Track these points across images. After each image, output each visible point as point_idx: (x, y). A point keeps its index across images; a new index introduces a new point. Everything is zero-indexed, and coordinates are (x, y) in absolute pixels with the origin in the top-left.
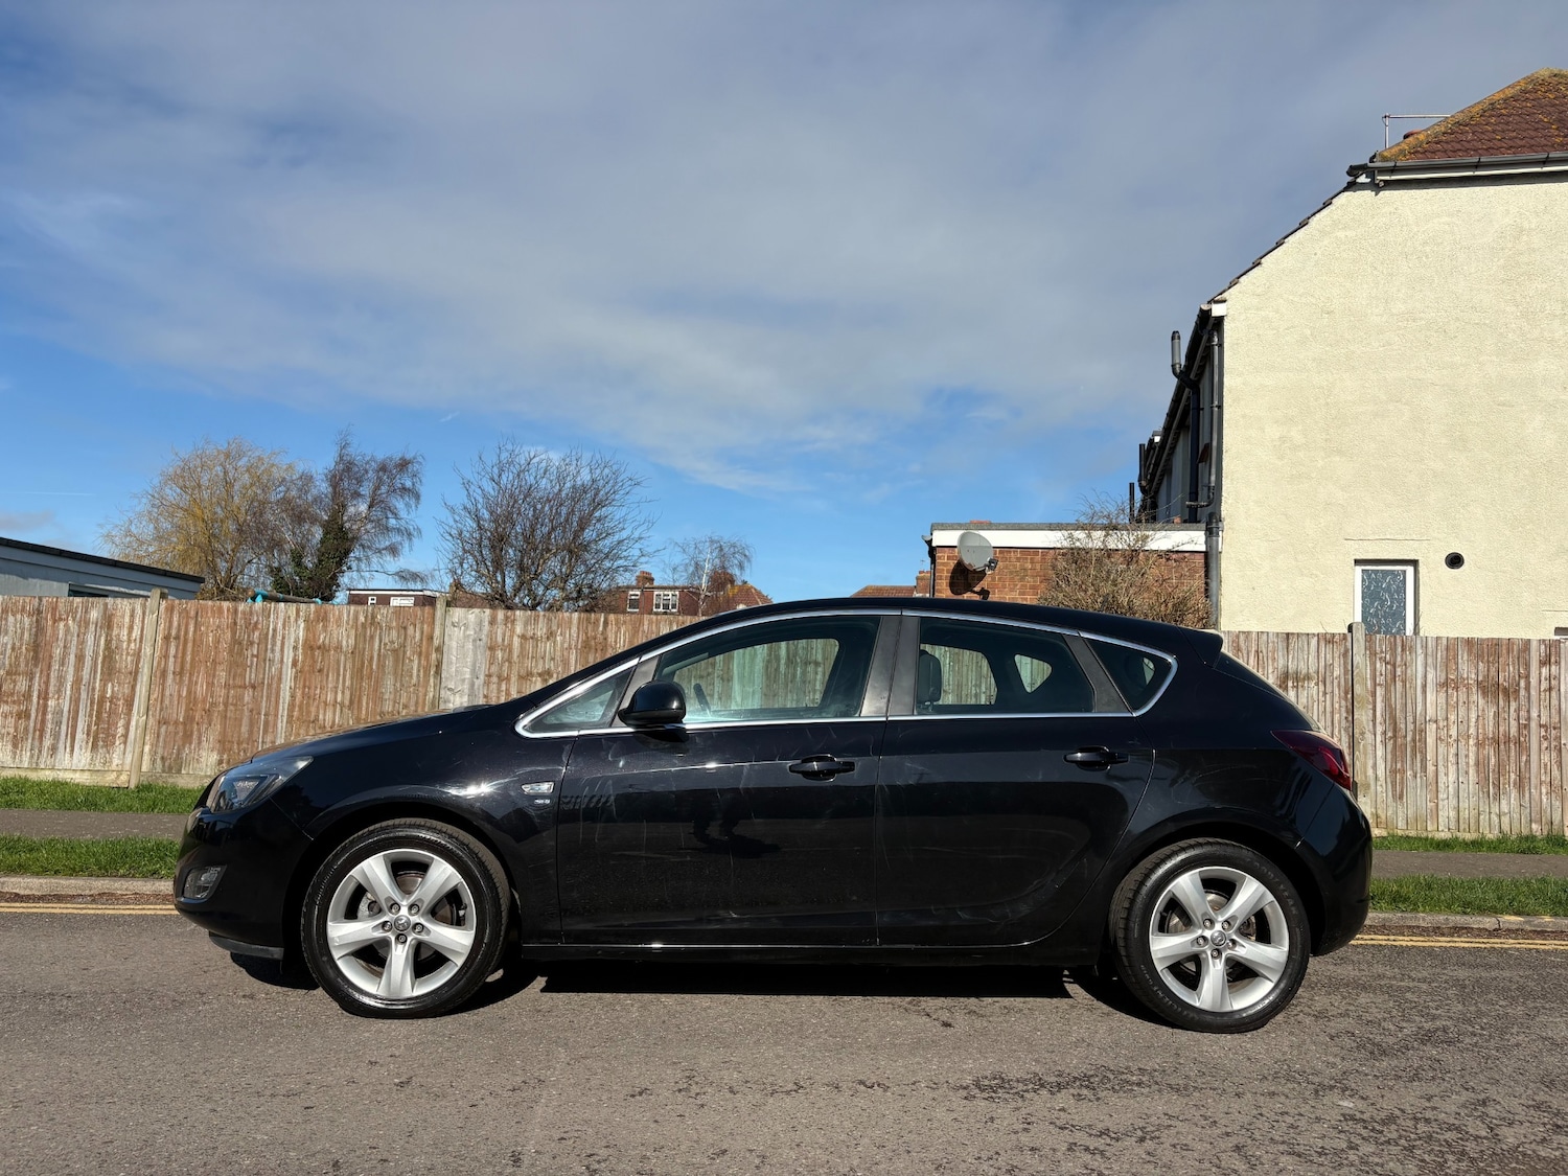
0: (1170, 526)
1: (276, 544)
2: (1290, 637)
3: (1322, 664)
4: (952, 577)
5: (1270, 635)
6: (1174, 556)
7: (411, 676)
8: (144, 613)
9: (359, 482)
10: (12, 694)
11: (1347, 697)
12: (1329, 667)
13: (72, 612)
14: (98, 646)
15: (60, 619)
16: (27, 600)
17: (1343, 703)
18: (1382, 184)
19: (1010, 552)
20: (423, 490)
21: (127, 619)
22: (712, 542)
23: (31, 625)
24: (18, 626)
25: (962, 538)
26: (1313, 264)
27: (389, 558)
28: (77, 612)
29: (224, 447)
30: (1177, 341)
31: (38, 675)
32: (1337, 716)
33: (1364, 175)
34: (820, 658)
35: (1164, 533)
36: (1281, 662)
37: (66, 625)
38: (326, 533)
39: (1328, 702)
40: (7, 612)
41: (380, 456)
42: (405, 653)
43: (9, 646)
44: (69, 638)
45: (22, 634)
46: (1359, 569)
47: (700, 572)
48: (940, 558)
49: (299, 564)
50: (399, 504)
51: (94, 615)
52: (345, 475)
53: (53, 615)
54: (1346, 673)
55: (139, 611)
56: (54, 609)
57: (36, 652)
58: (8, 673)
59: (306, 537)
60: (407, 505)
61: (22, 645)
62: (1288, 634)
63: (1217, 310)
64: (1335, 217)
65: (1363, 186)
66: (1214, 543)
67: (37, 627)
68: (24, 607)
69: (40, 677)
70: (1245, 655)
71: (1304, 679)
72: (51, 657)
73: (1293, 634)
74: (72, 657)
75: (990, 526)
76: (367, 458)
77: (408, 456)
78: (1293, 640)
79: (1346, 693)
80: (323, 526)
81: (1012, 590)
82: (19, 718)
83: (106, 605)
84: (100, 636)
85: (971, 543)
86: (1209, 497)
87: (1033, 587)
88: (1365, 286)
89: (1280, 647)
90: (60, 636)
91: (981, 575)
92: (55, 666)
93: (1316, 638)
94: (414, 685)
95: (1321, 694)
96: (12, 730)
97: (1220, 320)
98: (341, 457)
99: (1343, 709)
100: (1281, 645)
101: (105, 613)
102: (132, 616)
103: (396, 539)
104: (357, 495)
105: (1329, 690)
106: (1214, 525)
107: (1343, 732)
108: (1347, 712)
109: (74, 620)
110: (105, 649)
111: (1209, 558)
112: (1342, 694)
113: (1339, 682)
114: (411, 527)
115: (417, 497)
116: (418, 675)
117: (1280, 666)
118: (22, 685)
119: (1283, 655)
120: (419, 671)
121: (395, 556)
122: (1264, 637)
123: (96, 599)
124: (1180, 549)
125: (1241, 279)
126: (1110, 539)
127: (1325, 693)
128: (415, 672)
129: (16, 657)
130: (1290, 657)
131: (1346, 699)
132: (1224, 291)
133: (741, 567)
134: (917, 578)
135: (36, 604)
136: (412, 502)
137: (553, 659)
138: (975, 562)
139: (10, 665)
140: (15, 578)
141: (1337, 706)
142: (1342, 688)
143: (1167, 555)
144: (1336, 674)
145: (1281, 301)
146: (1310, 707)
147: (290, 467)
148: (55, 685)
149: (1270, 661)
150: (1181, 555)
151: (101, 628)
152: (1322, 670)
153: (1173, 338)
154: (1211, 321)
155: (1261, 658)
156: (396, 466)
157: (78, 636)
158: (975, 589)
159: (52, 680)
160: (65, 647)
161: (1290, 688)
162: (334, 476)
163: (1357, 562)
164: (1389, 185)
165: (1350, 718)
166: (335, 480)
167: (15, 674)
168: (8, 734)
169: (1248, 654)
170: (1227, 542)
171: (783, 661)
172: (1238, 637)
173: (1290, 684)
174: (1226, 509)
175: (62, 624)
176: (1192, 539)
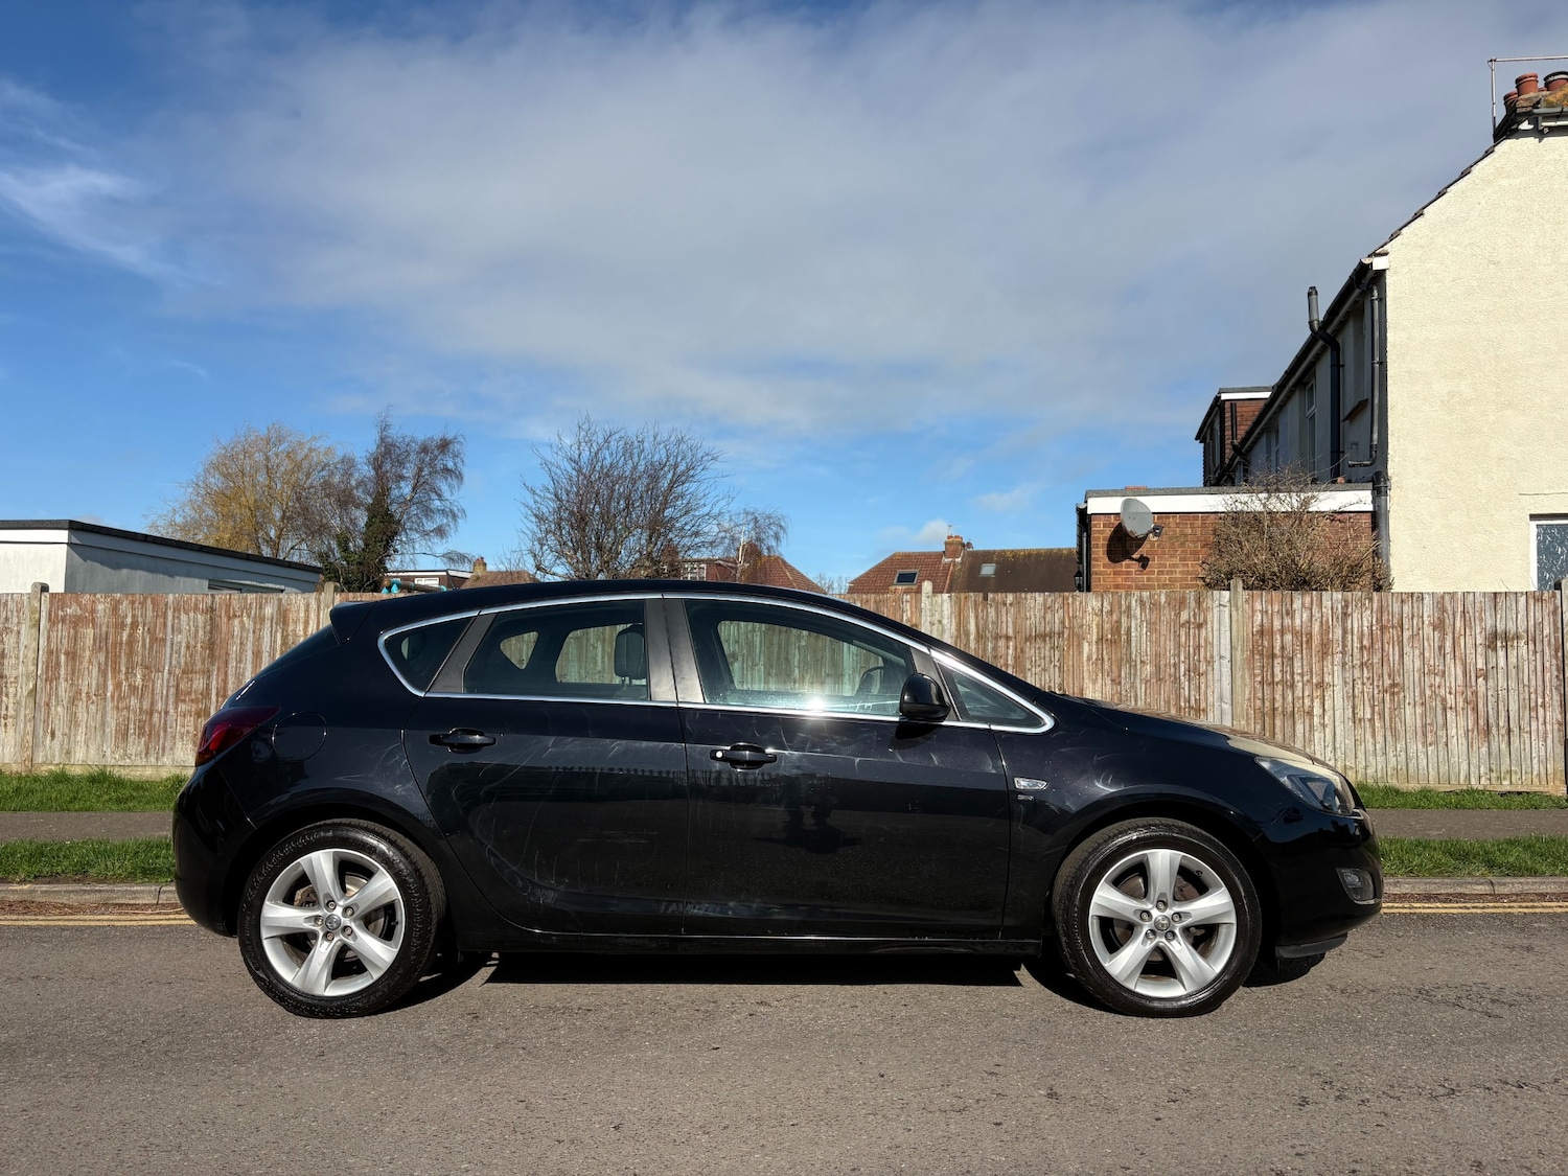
0: (1335, 486)
1: (322, 529)
2: (1498, 597)
3: (1531, 623)
4: (1109, 545)
5: (1477, 595)
6: (1339, 517)
7: (596, 663)
8: (319, 607)
9: (401, 464)
10: (190, 693)
11: (1557, 655)
12: (1539, 626)
13: (246, 608)
14: (275, 641)
15: (235, 616)
16: (200, 598)
17: (1554, 662)
18: (1546, 130)
19: (1169, 518)
20: (465, 471)
21: (302, 614)
22: (747, 513)
23: (205, 623)
24: (191, 624)
25: (1126, 504)
26: (1477, 214)
27: (436, 540)
28: (251, 608)
29: (264, 432)
30: (1314, 296)
31: (215, 673)
32: (1548, 675)
33: (1527, 122)
34: (1011, 633)
35: (1328, 493)
36: (1489, 623)
37: (242, 622)
38: (371, 518)
39: (1538, 661)
40: (179, 611)
41: (421, 436)
42: (588, 640)
43: (184, 645)
44: (245, 635)
45: (197, 632)
46: (1534, 524)
47: (737, 545)
48: (1095, 525)
49: (346, 549)
50: (443, 486)
51: (269, 611)
52: (387, 455)
53: (228, 611)
54: (1556, 631)
55: (314, 605)
56: (228, 606)
57: (212, 650)
58: (184, 672)
59: (353, 522)
60: (451, 487)
61: (196, 643)
62: (1495, 594)
63: (1378, 264)
64: (1498, 165)
65: (1526, 133)
66: (1383, 503)
67: (212, 624)
68: (196, 605)
69: (218, 674)
70: (1451, 616)
71: (1513, 639)
72: (227, 654)
73: (1500, 593)
74: (249, 653)
75: (1147, 492)
76: (407, 440)
77: (450, 436)
78: (1501, 600)
79: (1556, 651)
80: (368, 509)
81: (1172, 556)
82: (199, 717)
83: (280, 600)
84: (276, 632)
85: (1133, 509)
86: (1371, 456)
87: (1195, 553)
88: (1532, 235)
89: (1487, 606)
90: (236, 633)
91: (1140, 541)
92: (232, 664)
93: (1524, 596)
94: (600, 672)
95: (1531, 653)
96: (191, 729)
97: (1381, 273)
98: (382, 439)
99: (1554, 668)
100: (1489, 605)
101: (279, 608)
102: (307, 610)
103: (439, 520)
104: (401, 477)
105: (1539, 648)
106: (1382, 484)
107: (1554, 690)
108: (1558, 671)
109: (249, 616)
110: (282, 645)
111: (1377, 519)
112: (1553, 652)
113: (1549, 641)
114: (455, 509)
115: (460, 477)
116: (603, 662)
117: (1488, 626)
118: (199, 683)
119: (1491, 616)
120: (603, 657)
121: (442, 537)
122: (1471, 597)
123: (271, 595)
124: (1345, 509)
125: (1404, 231)
126: (1273, 500)
127: (1535, 652)
128: (599, 659)
129: (191, 656)
130: (1499, 616)
131: (1556, 657)
132: (1385, 244)
133: (777, 537)
134: (946, 543)
135: (210, 602)
136: (455, 482)
137: (737, 642)
138: (1134, 528)
139: (186, 663)
140: (161, 576)
141: (1547, 664)
142: (1553, 647)
143: (1335, 516)
144: (1546, 632)
145: (1446, 252)
146: (1520, 667)
147: (329, 450)
148: (234, 683)
149: (1477, 621)
150: (1346, 516)
151: (276, 623)
152: (1531, 629)
153: (1309, 294)
154: (1369, 275)
155: (1467, 618)
156: (438, 447)
157: (254, 632)
158: (1134, 556)
159: (230, 677)
160: (241, 643)
161: (1499, 648)
162: (376, 459)
163: (1533, 517)
164: (1554, 131)
165: (1561, 677)
166: (377, 463)
167: (192, 672)
168: (188, 732)
169: (1454, 615)
170: (1395, 501)
171: (972, 637)
172: (1443, 597)
173: (1499, 644)
174: (1393, 468)
175: (236, 622)
176: (1358, 499)
